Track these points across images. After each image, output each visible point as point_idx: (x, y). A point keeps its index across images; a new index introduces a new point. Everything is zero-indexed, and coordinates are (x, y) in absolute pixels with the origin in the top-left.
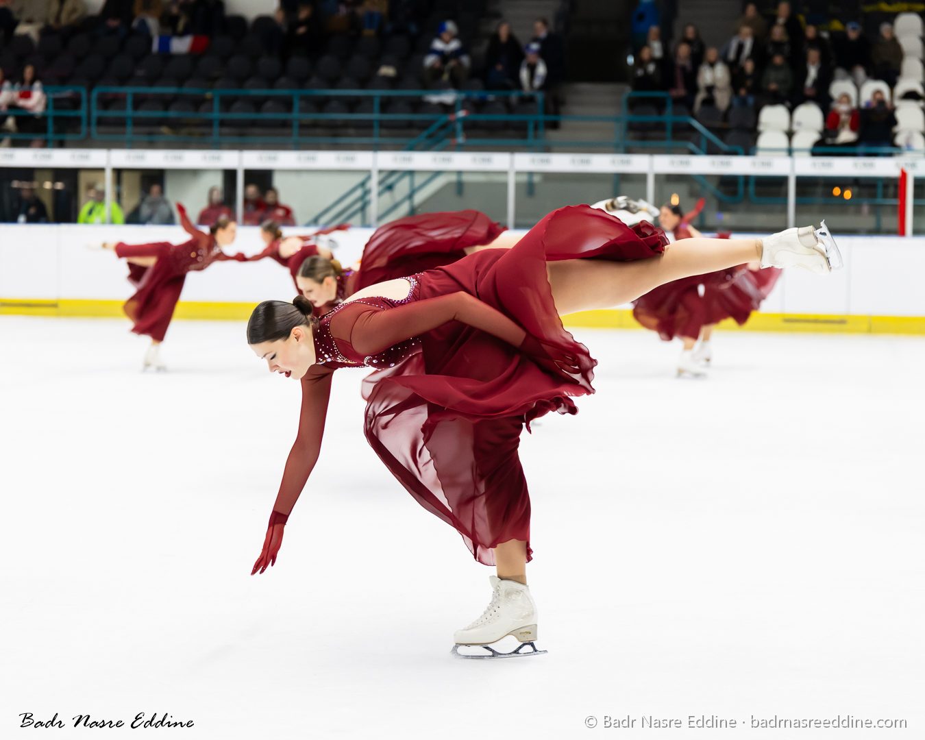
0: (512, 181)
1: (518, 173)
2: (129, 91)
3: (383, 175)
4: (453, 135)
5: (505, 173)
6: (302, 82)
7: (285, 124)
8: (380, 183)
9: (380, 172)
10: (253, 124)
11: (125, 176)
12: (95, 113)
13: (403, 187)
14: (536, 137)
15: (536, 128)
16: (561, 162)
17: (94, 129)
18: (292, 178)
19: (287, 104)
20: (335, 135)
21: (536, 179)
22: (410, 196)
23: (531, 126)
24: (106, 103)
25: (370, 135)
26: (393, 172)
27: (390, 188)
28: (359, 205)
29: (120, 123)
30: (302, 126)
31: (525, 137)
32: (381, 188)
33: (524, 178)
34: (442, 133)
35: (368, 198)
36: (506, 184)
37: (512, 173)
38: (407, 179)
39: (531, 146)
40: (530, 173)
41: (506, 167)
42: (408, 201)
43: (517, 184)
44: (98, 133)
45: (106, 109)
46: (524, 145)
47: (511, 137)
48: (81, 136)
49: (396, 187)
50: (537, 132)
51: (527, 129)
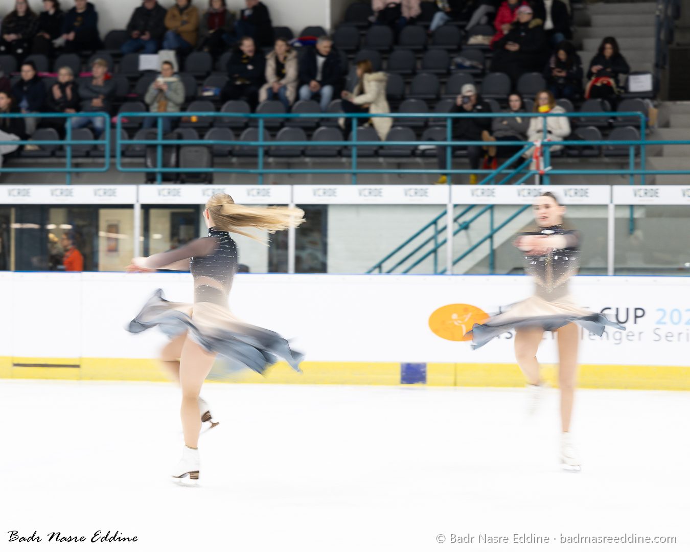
0: (611, 215)
1: (618, 207)
3: (459, 211)
5: (605, 206)
7: (342, 152)
8: (455, 220)
9: (456, 206)
10: (303, 153)
11: (153, 212)
12: (120, 142)
13: (481, 226)
14: (637, 165)
15: (637, 154)
17: (118, 160)
18: (350, 215)
20: (399, 166)
21: (638, 214)
22: (491, 237)
23: (632, 152)
24: (131, 130)
26: (471, 207)
27: (465, 227)
28: (431, 246)
30: (360, 155)
31: (625, 166)
32: (457, 227)
33: (626, 214)
35: (440, 239)
36: (605, 221)
37: (611, 207)
38: (487, 216)
39: (632, 175)
40: (632, 207)
41: (605, 200)
42: (488, 242)
43: (617, 220)
44: (123, 165)
45: (131, 137)
46: (623, 175)
47: (607, 166)
48: (104, 169)
49: (472, 225)
50: (638, 160)
51: (627, 156)
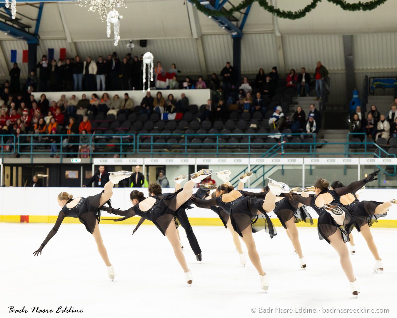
0: (304, 168)
1: (306, 165)
2: (152, 135)
3: (253, 167)
4: (280, 151)
5: (302, 165)
6: (220, 130)
7: (213, 147)
9: (251, 165)
10: (200, 147)
11: (150, 167)
13: (260, 172)
14: (313, 151)
15: (313, 148)
16: (323, 161)
17: (138, 150)
18: (216, 168)
19: (214, 139)
20: (233, 152)
21: (313, 168)
22: (263, 176)
23: (311, 147)
24: (143, 140)
25: (247, 151)
26: (257, 166)
27: (255, 172)
29: (148, 147)
30: (220, 148)
31: (309, 151)
33: (309, 168)
34: (276, 150)
36: (302, 170)
37: (304, 166)
38: (262, 168)
39: (311, 155)
40: (311, 165)
41: (301, 163)
42: (262, 177)
43: (305, 170)
44: (140, 151)
45: (143, 142)
46: (308, 155)
47: (303, 151)
48: (133, 153)
49: (257, 171)
50: (313, 149)
51: (309, 148)
